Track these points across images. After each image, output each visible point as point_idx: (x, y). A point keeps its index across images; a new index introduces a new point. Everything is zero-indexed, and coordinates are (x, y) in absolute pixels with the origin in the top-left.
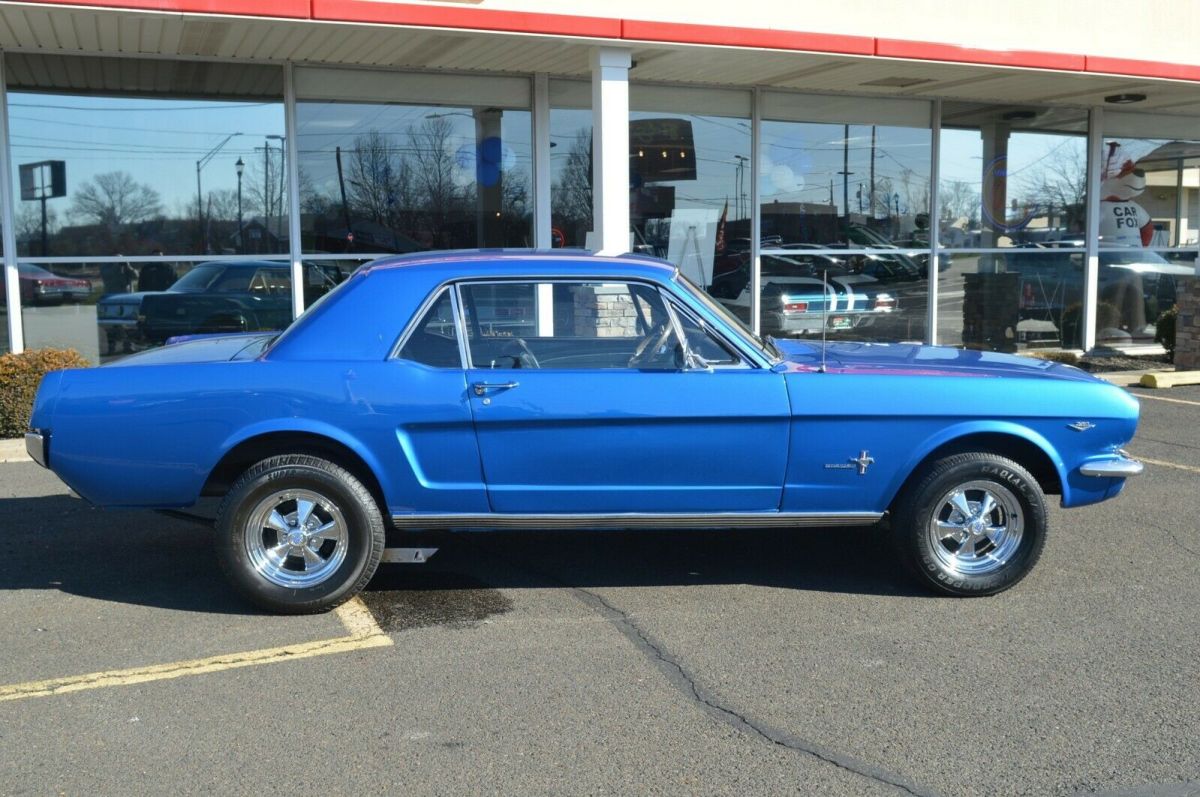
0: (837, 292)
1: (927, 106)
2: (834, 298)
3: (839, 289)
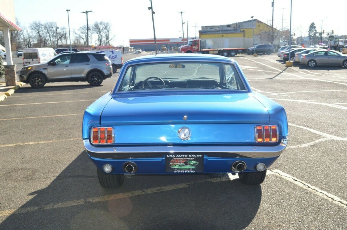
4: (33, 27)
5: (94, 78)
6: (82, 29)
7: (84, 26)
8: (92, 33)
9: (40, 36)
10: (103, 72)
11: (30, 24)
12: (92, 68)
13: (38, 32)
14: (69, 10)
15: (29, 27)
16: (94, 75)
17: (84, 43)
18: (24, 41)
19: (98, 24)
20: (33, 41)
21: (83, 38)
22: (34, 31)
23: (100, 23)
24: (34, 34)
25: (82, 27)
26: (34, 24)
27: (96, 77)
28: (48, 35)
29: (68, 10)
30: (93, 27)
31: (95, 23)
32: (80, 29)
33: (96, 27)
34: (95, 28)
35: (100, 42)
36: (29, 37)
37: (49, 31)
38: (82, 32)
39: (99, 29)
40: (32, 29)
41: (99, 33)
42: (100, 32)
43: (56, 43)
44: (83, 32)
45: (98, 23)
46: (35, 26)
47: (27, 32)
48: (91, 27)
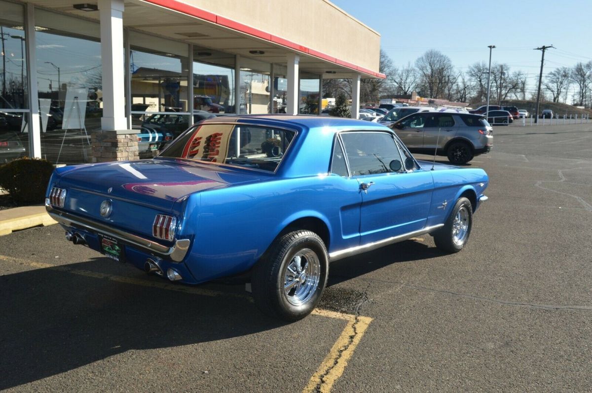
0: (152, 133)
1: (187, 46)
2: (151, 135)
3: (152, 132)
4: (473, 72)
5: (457, 152)
6: (552, 75)
7: (556, 70)
8: (570, 83)
9: (481, 85)
10: (473, 145)
11: (469, 67)
12: (455, 136)
13: (479, 80)
14: (494, 47)
15: (467, 73)
16: (457, 148)
17: (553, 98)
18: (457, 93)
19: (583, 67)
20: (469, 93)
21: (552, 91)
22: (473, 78)
23: (585, 65)
24: (474, 82)
25: (553, 72)
26: (476, 67)
27: (460, 151)
28: (495, 84)
29: (490, 47)
30: (572, 72)
31: (578, 65)
32: (550, 75)
33: (578, 71)
34: (577, 73)
35: (581, 98)
36: (465, 88)
37: (497, 79)
38: (552, 81)
39: (583, 75)
40: (472, 75)
41: (582, 83)
42: (584, 81)
43: (503, 97)
44: (554, 80)
45: (582, 65)
46: (476, 70)
47: (463, 79)
48: (570, 72)
